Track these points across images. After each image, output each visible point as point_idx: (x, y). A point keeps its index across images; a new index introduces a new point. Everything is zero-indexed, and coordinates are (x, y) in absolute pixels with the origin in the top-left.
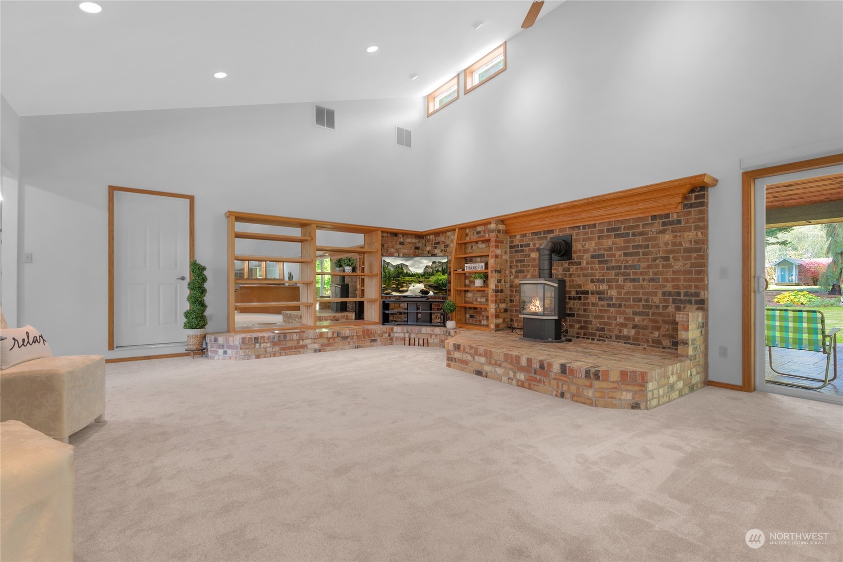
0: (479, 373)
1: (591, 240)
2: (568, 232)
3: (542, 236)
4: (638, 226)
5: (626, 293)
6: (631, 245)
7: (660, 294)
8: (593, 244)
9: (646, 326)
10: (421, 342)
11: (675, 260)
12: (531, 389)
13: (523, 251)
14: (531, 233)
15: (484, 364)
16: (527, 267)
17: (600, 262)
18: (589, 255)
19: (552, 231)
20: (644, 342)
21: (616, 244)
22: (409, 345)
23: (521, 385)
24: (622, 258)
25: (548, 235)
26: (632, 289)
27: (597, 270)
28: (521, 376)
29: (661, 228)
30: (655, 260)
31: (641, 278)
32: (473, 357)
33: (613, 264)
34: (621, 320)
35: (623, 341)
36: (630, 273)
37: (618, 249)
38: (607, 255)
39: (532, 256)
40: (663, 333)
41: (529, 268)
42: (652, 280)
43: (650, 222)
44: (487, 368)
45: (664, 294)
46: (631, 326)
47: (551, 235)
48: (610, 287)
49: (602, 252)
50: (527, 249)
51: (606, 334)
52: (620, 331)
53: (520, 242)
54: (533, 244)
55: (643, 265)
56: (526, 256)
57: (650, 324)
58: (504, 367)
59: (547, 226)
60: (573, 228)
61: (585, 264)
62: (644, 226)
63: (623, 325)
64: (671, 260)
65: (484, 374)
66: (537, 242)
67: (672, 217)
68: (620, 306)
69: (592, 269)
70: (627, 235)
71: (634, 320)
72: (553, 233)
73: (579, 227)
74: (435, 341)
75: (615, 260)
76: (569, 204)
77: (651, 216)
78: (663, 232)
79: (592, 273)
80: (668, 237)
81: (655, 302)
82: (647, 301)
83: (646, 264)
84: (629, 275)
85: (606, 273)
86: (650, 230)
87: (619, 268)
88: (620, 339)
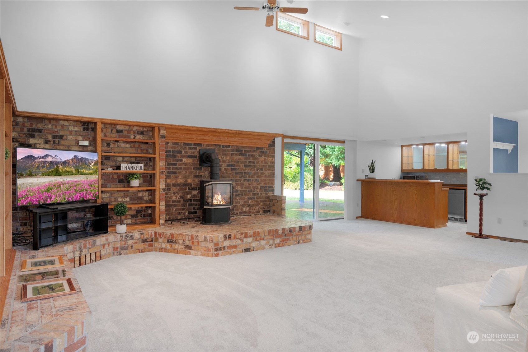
0: (247, 250)
1: (227, 155)
2: (212, 147)
3: (193, 146)
4: (251, 151)
5: (245, 188)
6: (247, 161)
7: (259, 187)
8: (228, 158)
9: (254, 205)
10: (93, 257)
11: (265, 171)
12: (284, 246)
13: (175, 156)
14: (183, 143)
15: (251, 243)
16: (179, 170)
17: (232, 169)
18: (226, 164)
19: (201, 145)
20: (252, 213)
21: (240, 159)
22: (80, 265)
23: (278, 246)
24: (243, 168)
25: (198, 147)
26: (248, 185)
27: (230, 174)
28: (278, 241)
29: (260, 154)
30: (257, 170)
31: (252, 179)
32: (242, 240)
33: (239, 171)
34: (242, 203)
35: (243, 215)
36: (247, 176)
37: (242, 162)
38: (236, 165)
39: (184, 161)
40: (260, 207)
41: (182, 171)
42: (256, 180)
43: (256, 150)
44: (254, 245)
45: (261, 187)
46: (247, 205)
47: (200, 148)
48: (237, 184)
49: (233, 163)
50: (179, 155)
51: (234, 213)
52: (242, 209)
53: (173, 148)
54: (185, 151)
55: (253, 172)
56: (178, 160)
57: (256, 203)
58: (266, 239)
59: (200, 140)
60: (216, 145)
61: (223, 170)
62: (253, 151)
63: (243, 206)
64: (264, 170)
65: (252, 249)
66: (188, 150)
67: (264, 149)
68: (242, 195)
69: (227, 173)
70: (245, 155)
71: (248, 202)
72: (202, 146)
73: (220, 145)
74: (108, 251)
75: (240, 168)
76: (224, 131)
77: (256, 147)
78: (260, 156)
79: (227, 176)
80: (262, 159)
81: (257, 192)
82: (254, 191)
83: (254, 172)
84: (246, 178)
85: (235, 176)
86: (256, 154)
87: (242, 173)
88: (242, 214)
